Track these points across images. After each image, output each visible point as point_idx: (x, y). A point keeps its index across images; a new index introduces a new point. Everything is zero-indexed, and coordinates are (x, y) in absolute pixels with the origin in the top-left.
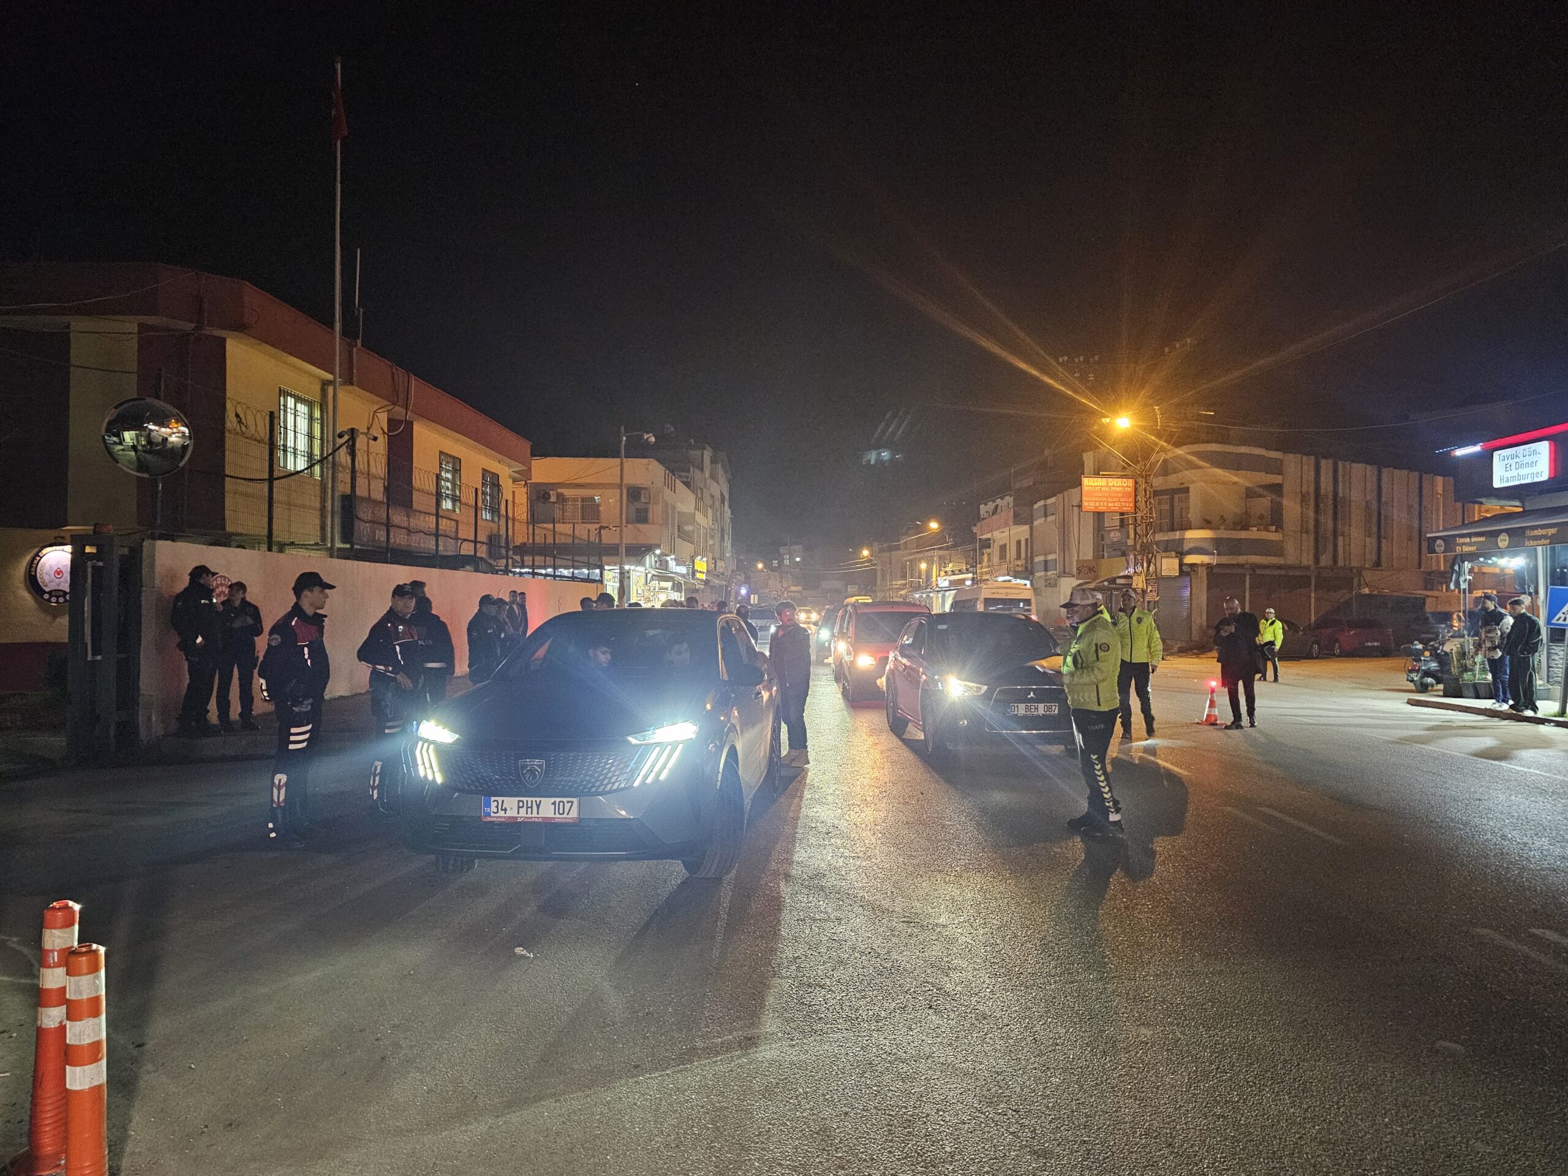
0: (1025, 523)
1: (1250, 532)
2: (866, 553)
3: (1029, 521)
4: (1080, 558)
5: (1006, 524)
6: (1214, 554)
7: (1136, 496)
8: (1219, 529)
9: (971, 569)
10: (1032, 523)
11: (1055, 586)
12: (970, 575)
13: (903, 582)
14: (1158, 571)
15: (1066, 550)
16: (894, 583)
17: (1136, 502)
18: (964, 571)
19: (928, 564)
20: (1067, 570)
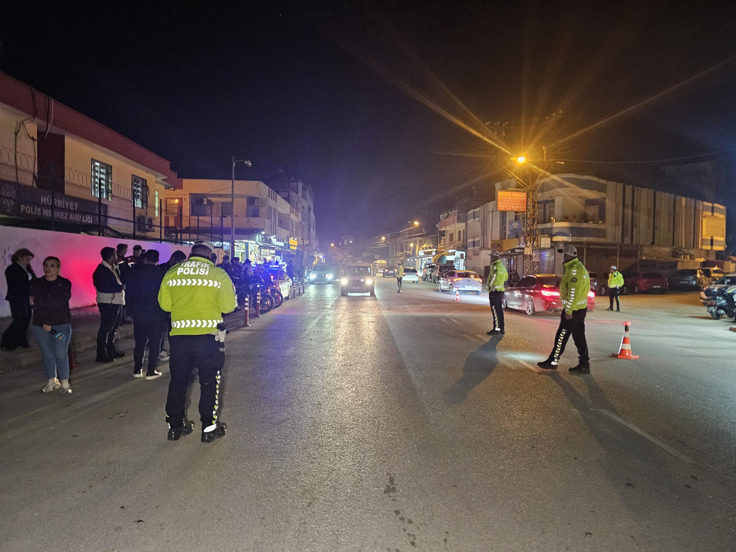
0: (463, 222)
1: (588, 224)
2: (383, 238)
3: (465, 220)
4: (493, 239)
5: (453, 223)
6: (570, 236)
7: (527, 202)
8: (572, 222)
9: (435, 247)
10: (467, 222)
11: (478, 254)
12: (435, 250)
13: (402, 253)
14: (539, 246)
15: (485, 236)
16: (397, 254)
17: (527, 206)
18: (432, 247)
19: (414, 244)
20: (485, 246)
